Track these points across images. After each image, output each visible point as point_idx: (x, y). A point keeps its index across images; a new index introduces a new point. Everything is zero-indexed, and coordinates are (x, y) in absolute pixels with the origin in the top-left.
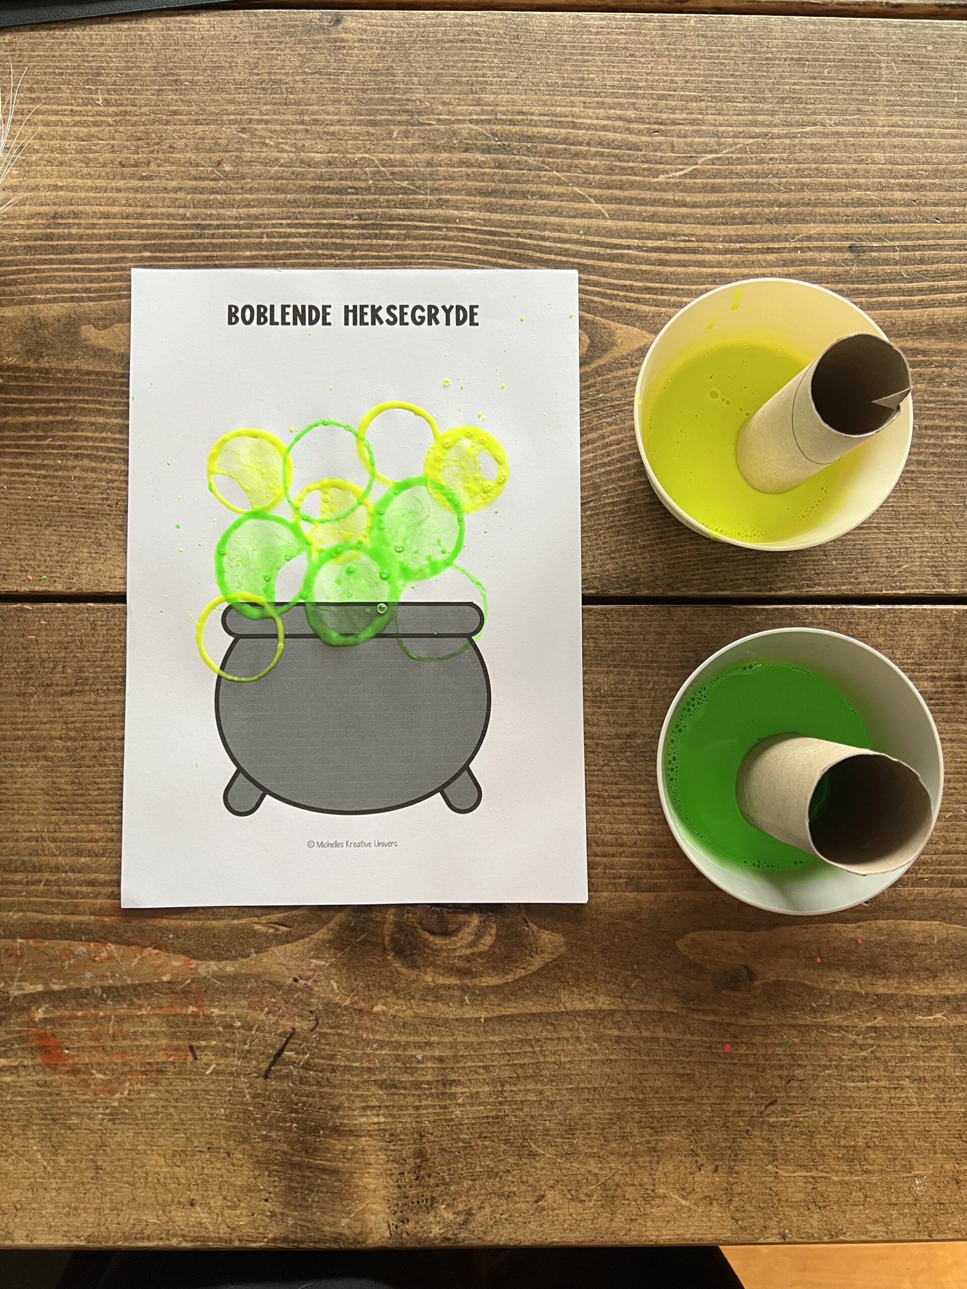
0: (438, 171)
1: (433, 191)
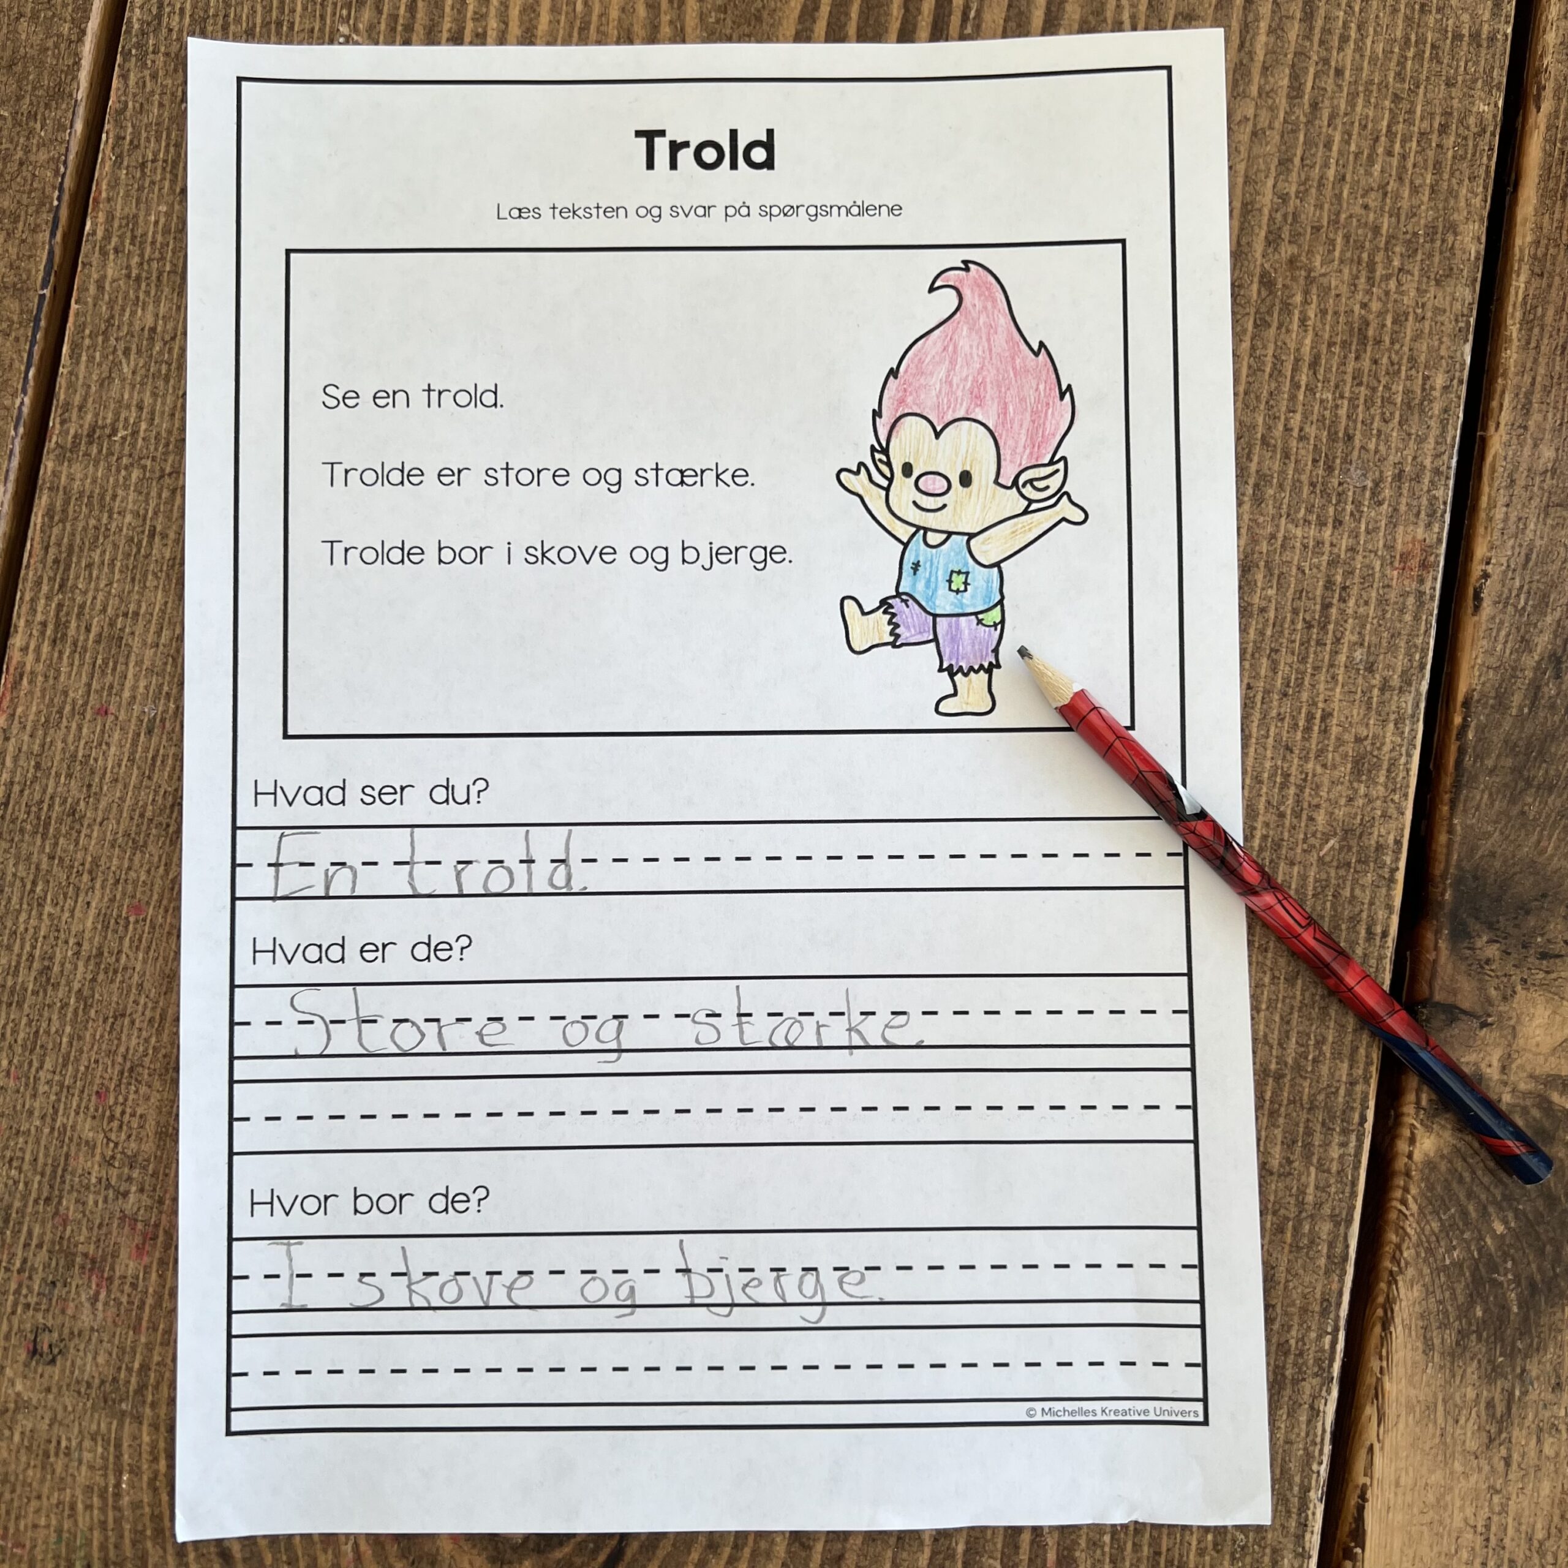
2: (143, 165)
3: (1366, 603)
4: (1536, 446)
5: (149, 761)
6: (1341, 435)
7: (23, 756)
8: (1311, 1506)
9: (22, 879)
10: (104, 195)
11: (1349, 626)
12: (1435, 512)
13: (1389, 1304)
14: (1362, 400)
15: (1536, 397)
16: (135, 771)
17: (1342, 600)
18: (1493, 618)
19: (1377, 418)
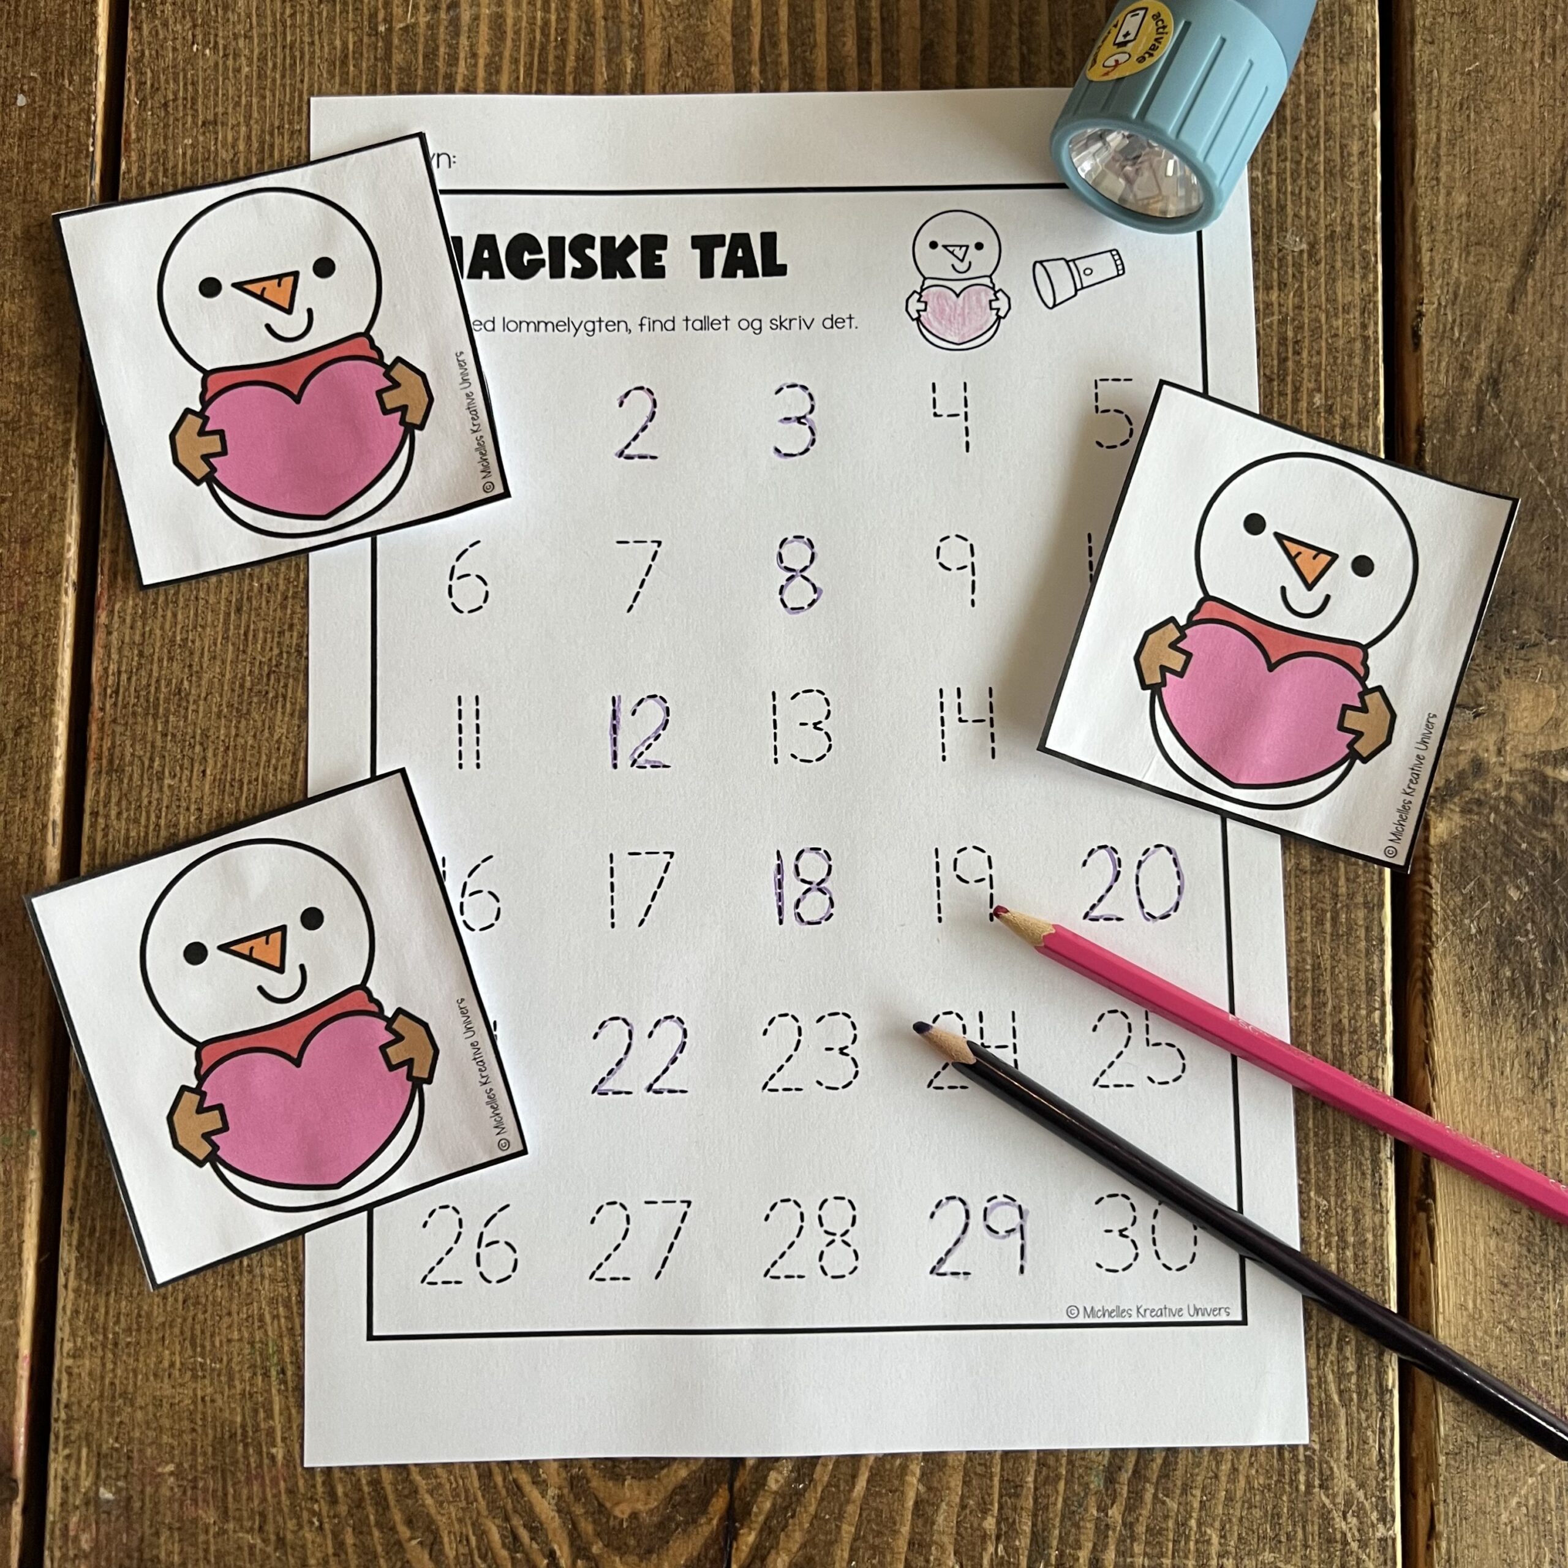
2: (166, 105)
3: (1319, 353)
4: (1449, 194)
5: (242, 637)
6: (1274, 206)
7: (126, 649)
8: (1383, 1166)
9: (140, 758)
10: (134, 136)
11: (1305, 375)
12: (1368, 264)
13: (1427, 974)
14: (1288, 174)
15: (1443, 151)
16: (231, 647)
17: (1297, 353)
18: (1432, 352)
19: (1304, 189)
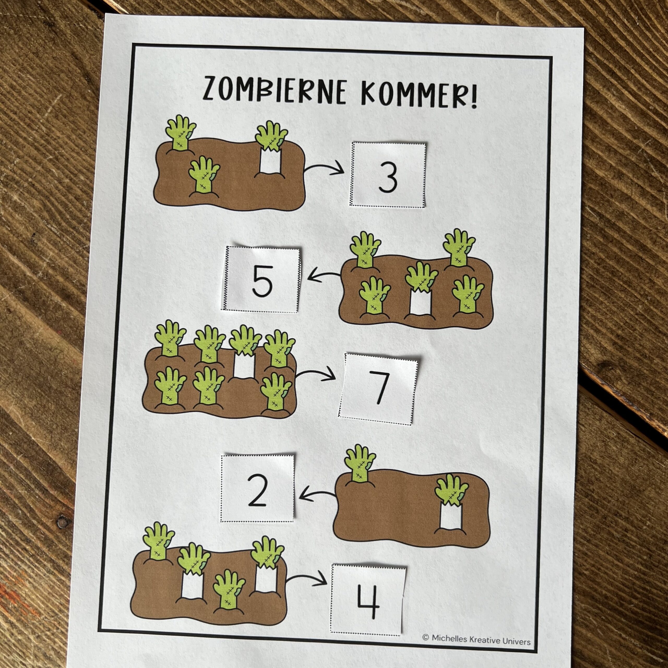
0: (617, 163)
1: (635, 149)
